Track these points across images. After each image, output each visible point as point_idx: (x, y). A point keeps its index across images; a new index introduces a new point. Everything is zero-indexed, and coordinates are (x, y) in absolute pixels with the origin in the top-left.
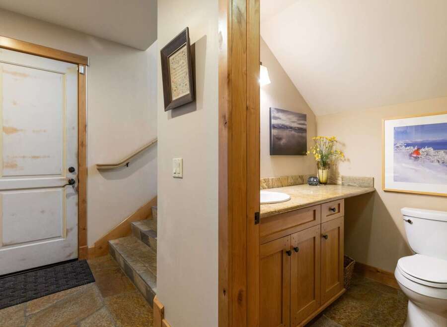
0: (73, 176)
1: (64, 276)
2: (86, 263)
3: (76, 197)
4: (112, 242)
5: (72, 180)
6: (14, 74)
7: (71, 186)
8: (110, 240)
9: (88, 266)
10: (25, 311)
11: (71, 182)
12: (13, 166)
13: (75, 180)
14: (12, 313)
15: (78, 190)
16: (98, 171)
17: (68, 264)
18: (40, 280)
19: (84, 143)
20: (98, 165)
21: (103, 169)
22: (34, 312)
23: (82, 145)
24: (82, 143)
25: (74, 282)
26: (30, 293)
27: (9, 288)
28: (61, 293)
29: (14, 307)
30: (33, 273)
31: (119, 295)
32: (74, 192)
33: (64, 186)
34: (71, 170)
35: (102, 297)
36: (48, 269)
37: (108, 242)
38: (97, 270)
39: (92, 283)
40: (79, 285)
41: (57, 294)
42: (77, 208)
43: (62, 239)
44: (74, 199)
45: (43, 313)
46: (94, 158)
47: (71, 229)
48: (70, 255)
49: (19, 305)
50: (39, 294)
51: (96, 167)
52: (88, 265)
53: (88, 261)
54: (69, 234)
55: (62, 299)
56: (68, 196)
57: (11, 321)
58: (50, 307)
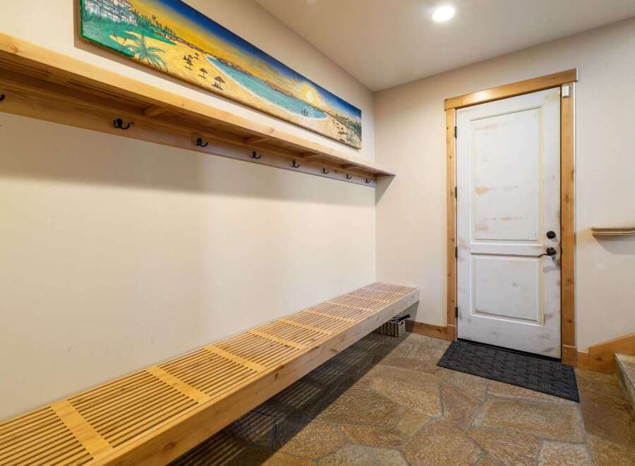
0: (553, 244)
1: (537, 374)
2: (573, 370)
3: (558, 272)
4: (621, 358)
5: (552, 249)
6: (486, 127)
7: (550, 257)
8: (618, 353)
9: (575, 377)
10: (487, 389)
11: (550, 252)
12: (485, 229)
13: (556, 250)
14: (476, 382)
15: (560, 264)
16: (593, 238)
17: (545, 361)
18: (509, 364)
19: (570, 197)
20: (594, 230)
21: (603, 235)
22: (495, 395)
23: (566, 199)
24: (567, 197)
25: (547, 387)
26: (496, 373)
27: (479, 357)
28: (529, 392)
29: (479, 378)
30: (504, 353)
31: (616, 445)
32: (555, 267)
33: (540, 256)
34: (551, 235)
35: (584, 430)
36: (521, 357)
37: (614, 355)
38: (587, 388)
39: (573, 403)
40: (553, 395)
41: (523, 389)
42: (559, 288)
43: (539, 326)
44: (555, 275)
45: (503, 401)
46: (586, 219)
47: (551, 316)
48: (549, 350)
49: (483, 379)
50: (504, 379)
51: (591, 232)
52: (574, 374)
53: (577, 371)
54: (549, 322)
55: (528, 398)
56: (546, 270)
57: (473, 390)
58: (513, 399)
